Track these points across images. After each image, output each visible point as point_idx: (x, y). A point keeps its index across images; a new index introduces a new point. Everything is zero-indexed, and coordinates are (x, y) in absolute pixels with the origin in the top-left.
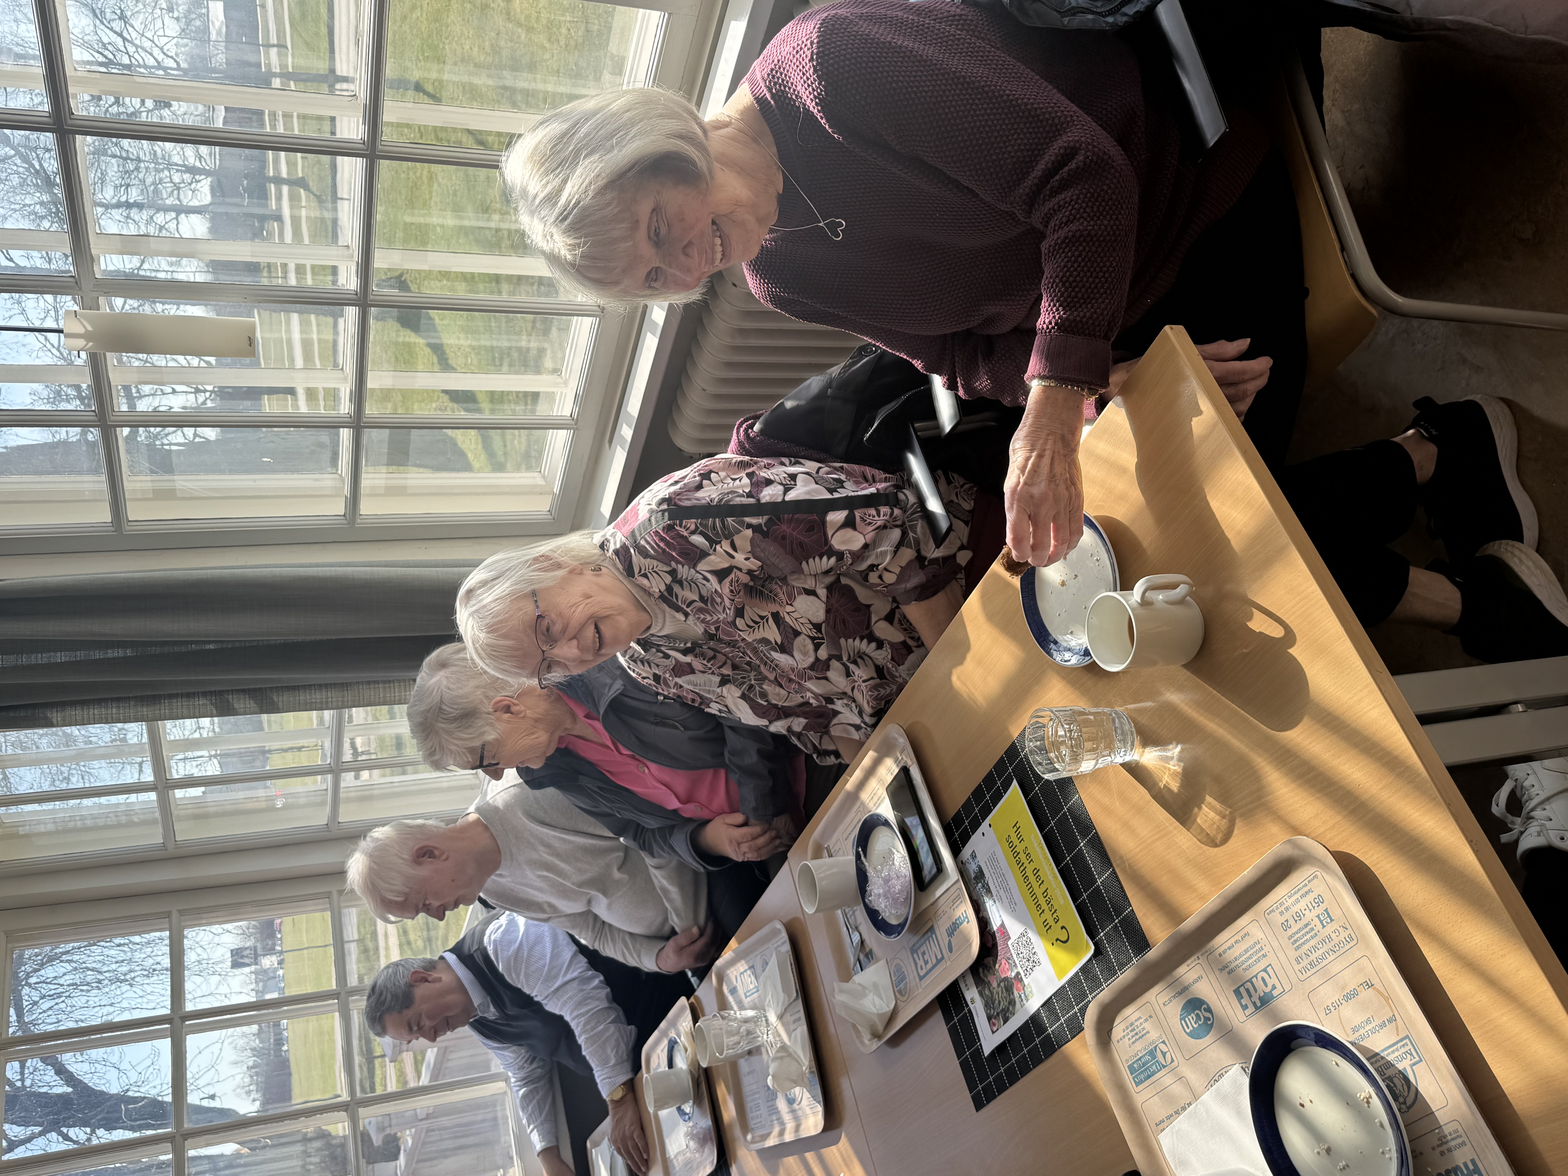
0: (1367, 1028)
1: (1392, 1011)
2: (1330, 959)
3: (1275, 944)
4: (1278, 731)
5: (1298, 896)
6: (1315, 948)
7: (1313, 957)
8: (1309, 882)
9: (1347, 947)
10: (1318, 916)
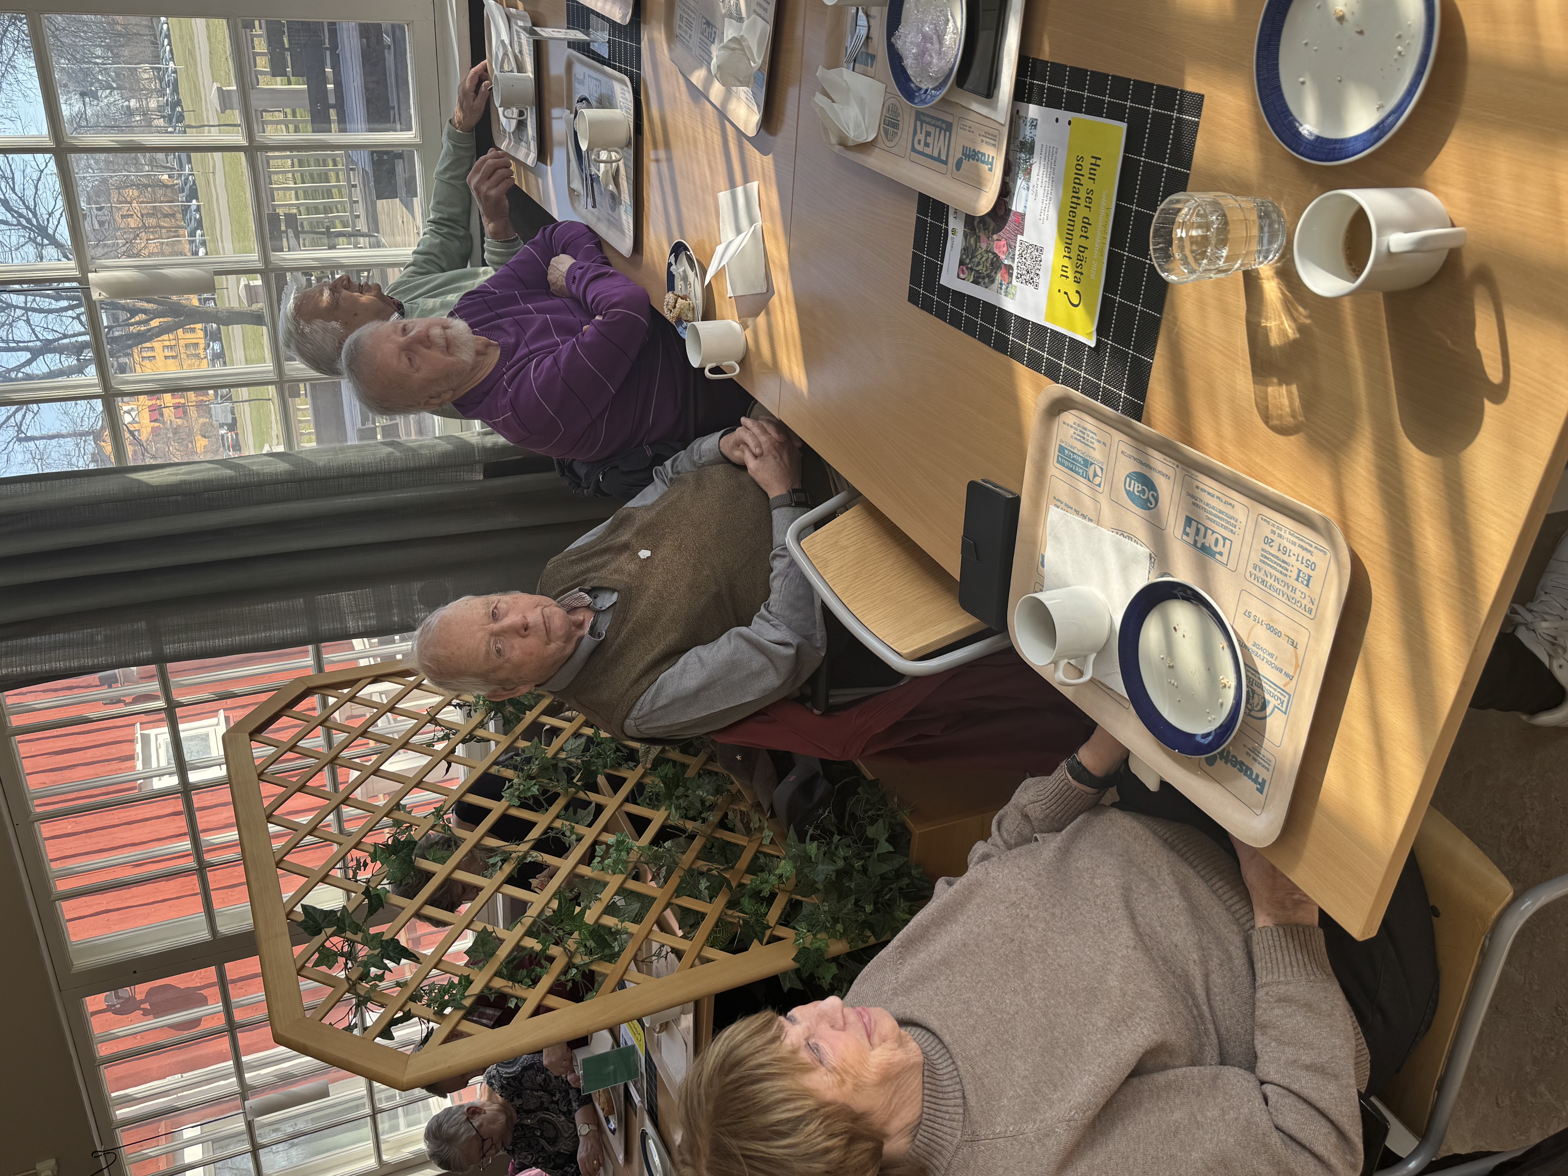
0: (1267, 657)
1: (1295, 673)
2: (1280, 597)
3: (1248, 538)
4: (1406, 434)
5: (1298, 542)
6: (1276, 579)
7: (1271, 581)
8: (1316, 548)
9: (1300, 610)
10: (1300, 571)
